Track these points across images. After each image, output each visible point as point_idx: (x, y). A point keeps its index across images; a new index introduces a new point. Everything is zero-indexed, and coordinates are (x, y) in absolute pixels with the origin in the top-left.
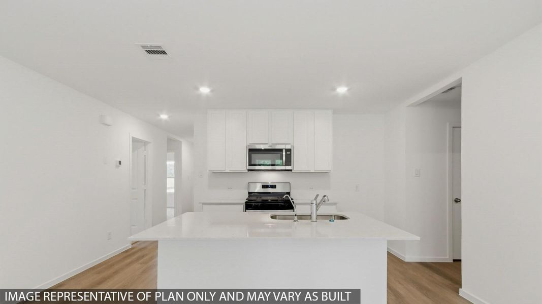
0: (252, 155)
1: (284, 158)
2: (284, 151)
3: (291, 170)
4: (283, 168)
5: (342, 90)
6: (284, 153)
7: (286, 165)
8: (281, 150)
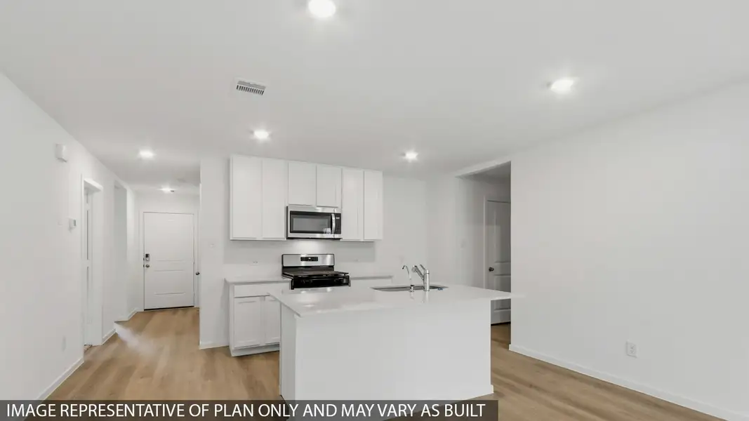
0: (294, 219)
1: (334, 224)
2: (333, 215)
3: (339, 239)
4: (331, 236)
5: (411, 156)
6: (334, 218)
7: (335, 233)
8: (329, 215)
